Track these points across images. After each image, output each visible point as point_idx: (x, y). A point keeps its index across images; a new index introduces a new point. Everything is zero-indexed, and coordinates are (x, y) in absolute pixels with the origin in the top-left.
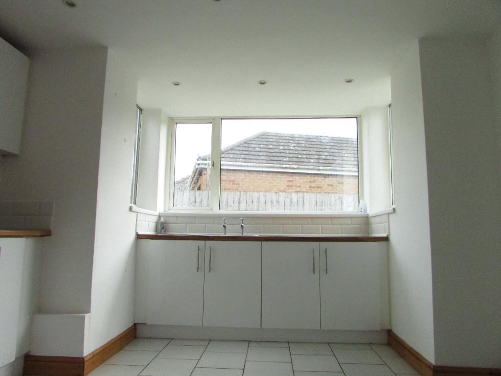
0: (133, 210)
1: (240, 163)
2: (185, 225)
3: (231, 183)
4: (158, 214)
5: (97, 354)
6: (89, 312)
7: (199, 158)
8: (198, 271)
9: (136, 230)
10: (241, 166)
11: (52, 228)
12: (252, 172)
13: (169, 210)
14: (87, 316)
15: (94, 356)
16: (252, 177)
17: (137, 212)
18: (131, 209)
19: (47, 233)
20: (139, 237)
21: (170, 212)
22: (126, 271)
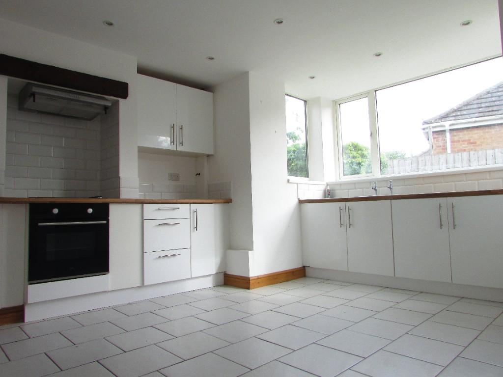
0: (290, 182)
1: (474, 119)
2: (347, 191)
3: (466, 143)
4: (325, 184)
5: (261, 278)
6: (252, 249)
7: (426, 123)
8: (341, 227)
9: (297, 196)
10: (475, 122)
11: (232, 198)
12: (493, 127)
13: (340, 179)
14: (250, 252)
15: (258, 279)
16: (493, 133)
17: (297, 184)
18: (288, 181)
19: (228, 201)
20: (301, 202)
21: (340, 180)
22: (289, 226)
